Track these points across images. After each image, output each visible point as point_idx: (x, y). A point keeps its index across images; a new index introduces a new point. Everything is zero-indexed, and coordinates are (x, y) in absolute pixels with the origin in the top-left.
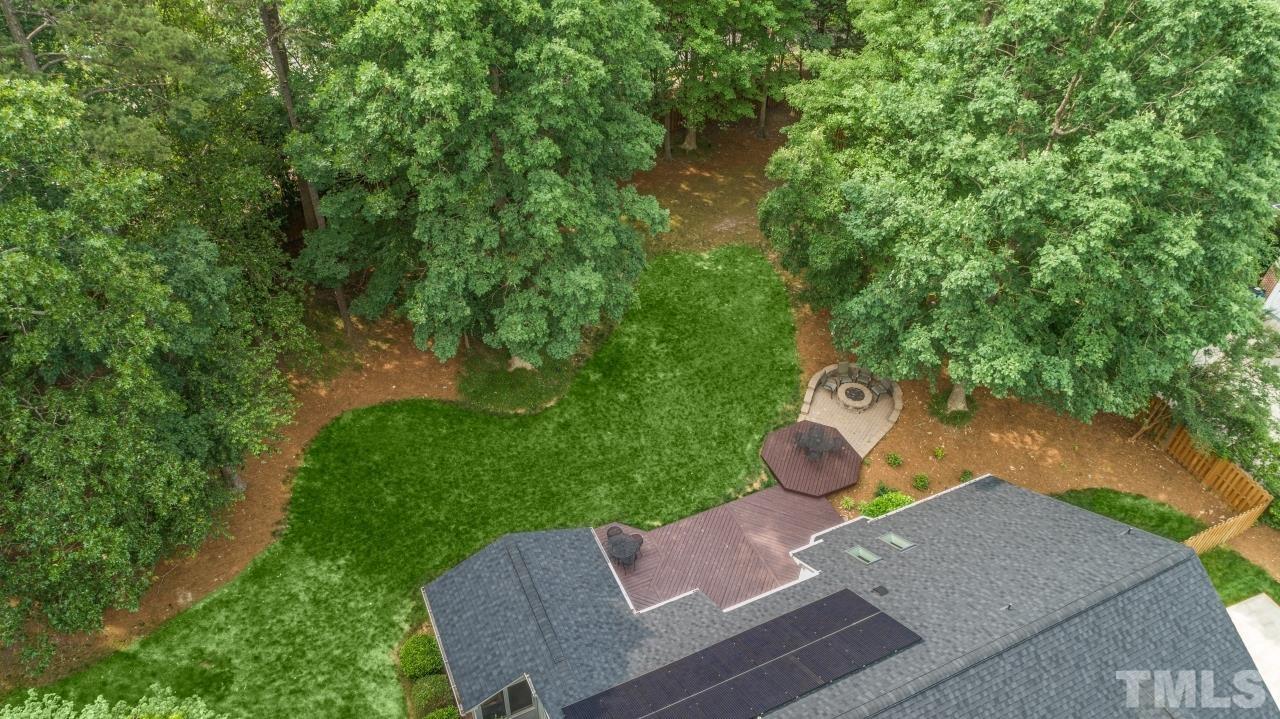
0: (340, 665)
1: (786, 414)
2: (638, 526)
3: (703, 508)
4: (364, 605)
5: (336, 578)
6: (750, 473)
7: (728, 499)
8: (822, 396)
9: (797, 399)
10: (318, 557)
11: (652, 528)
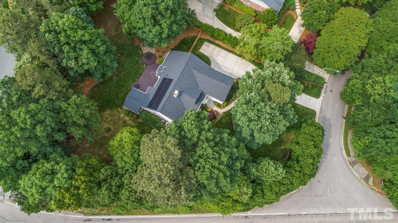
0: (119, 119)
1: (142, 54)
2: (136, 82)
3: (141, 74)
4: (115, 112)
5: (109, 112)
6: (143, 66)
7: (143, 71)
8: (144, 47)
9: (141, 50)
10: (105, 112)
11: (137, 81)
